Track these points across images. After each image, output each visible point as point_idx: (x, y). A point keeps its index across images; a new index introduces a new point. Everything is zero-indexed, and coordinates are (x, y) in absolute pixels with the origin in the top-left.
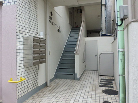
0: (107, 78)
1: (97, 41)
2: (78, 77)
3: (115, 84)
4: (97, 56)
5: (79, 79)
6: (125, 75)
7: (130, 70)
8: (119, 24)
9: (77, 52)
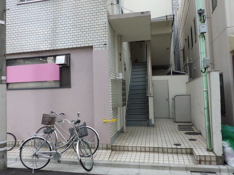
0: (184, 124)
1: (168, 80)
2: (153, 122)
3: (195, 128)
4: (168, 100)
5: (153, 126)
6: (208, 108)
7: (212, 105)
8: (203, 71)
9: (150, 94)
